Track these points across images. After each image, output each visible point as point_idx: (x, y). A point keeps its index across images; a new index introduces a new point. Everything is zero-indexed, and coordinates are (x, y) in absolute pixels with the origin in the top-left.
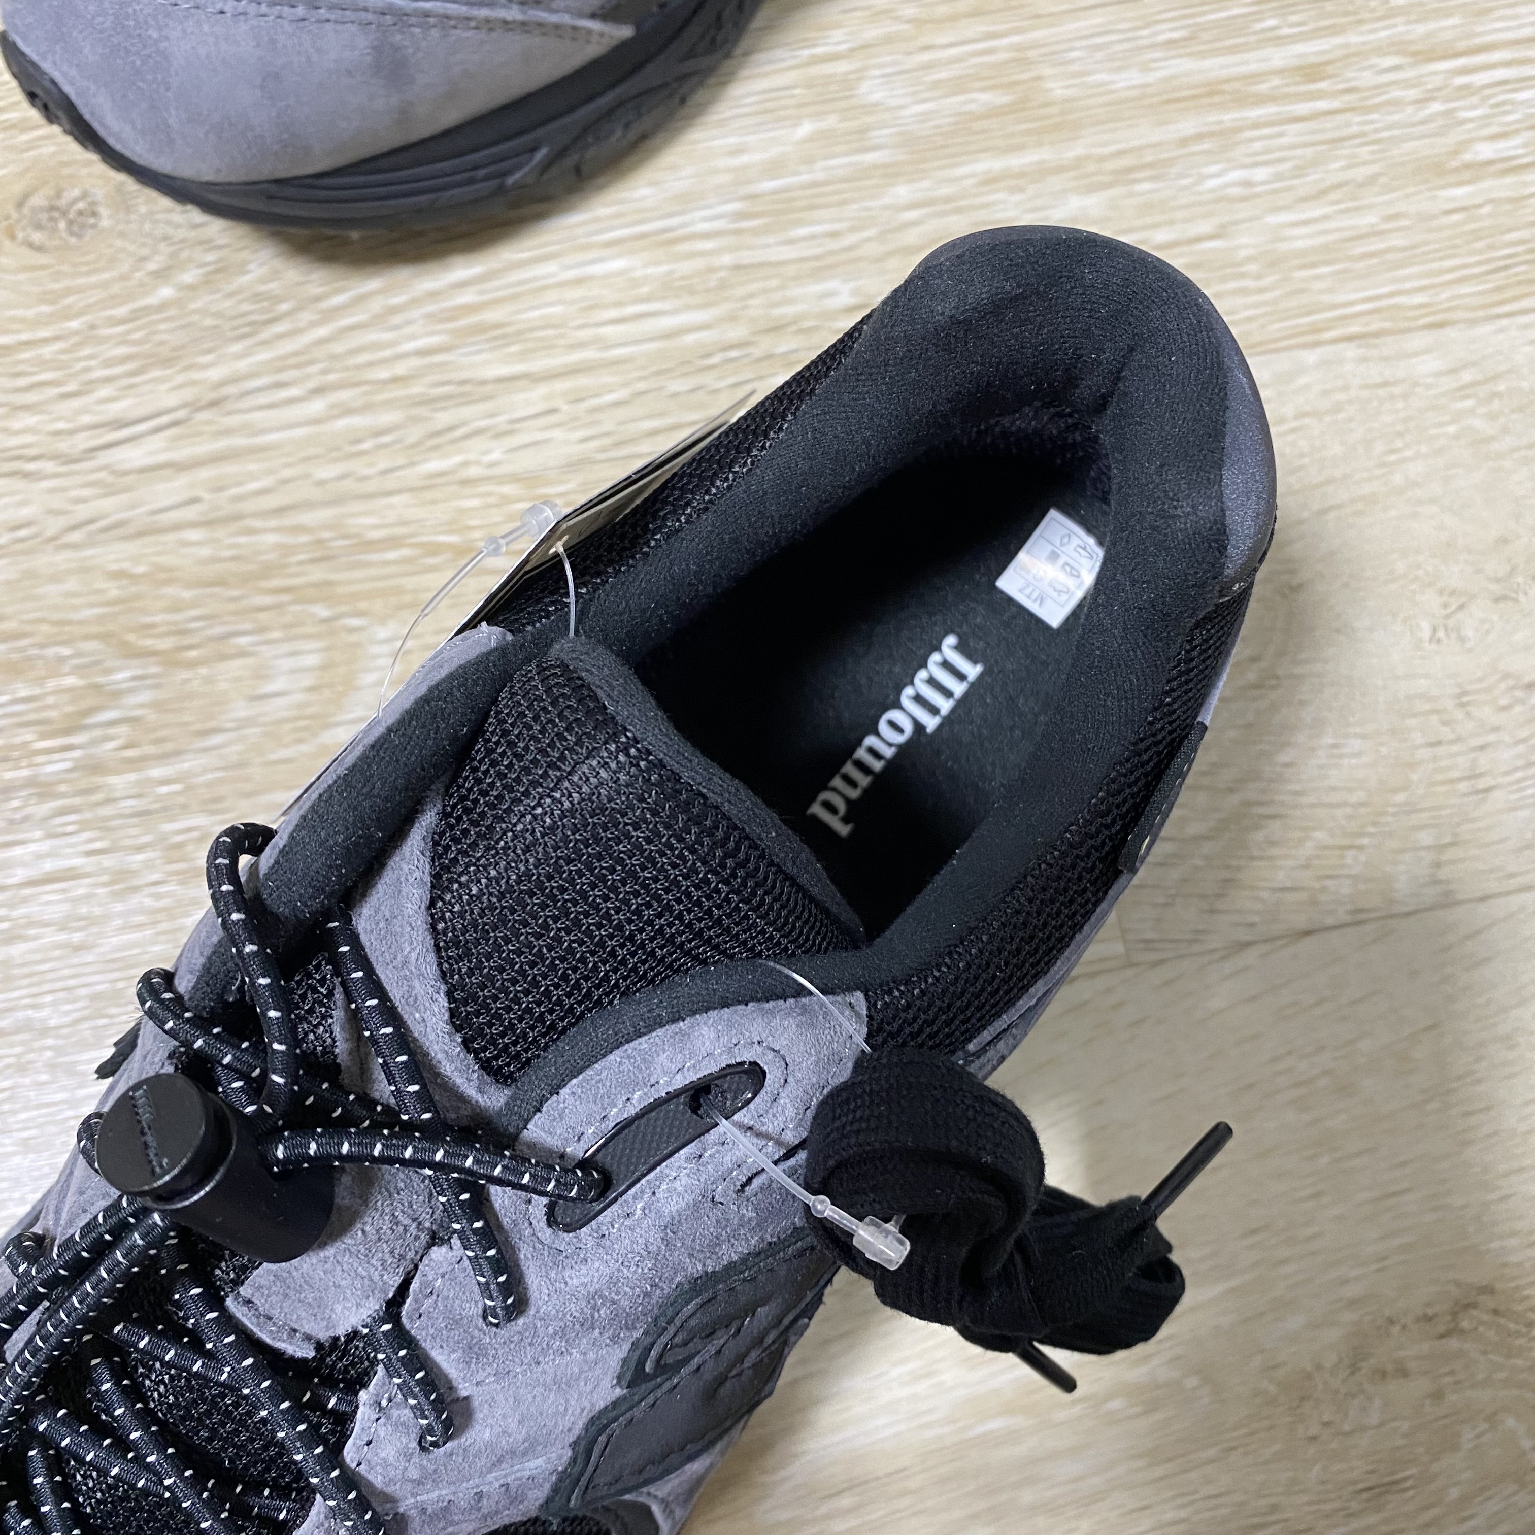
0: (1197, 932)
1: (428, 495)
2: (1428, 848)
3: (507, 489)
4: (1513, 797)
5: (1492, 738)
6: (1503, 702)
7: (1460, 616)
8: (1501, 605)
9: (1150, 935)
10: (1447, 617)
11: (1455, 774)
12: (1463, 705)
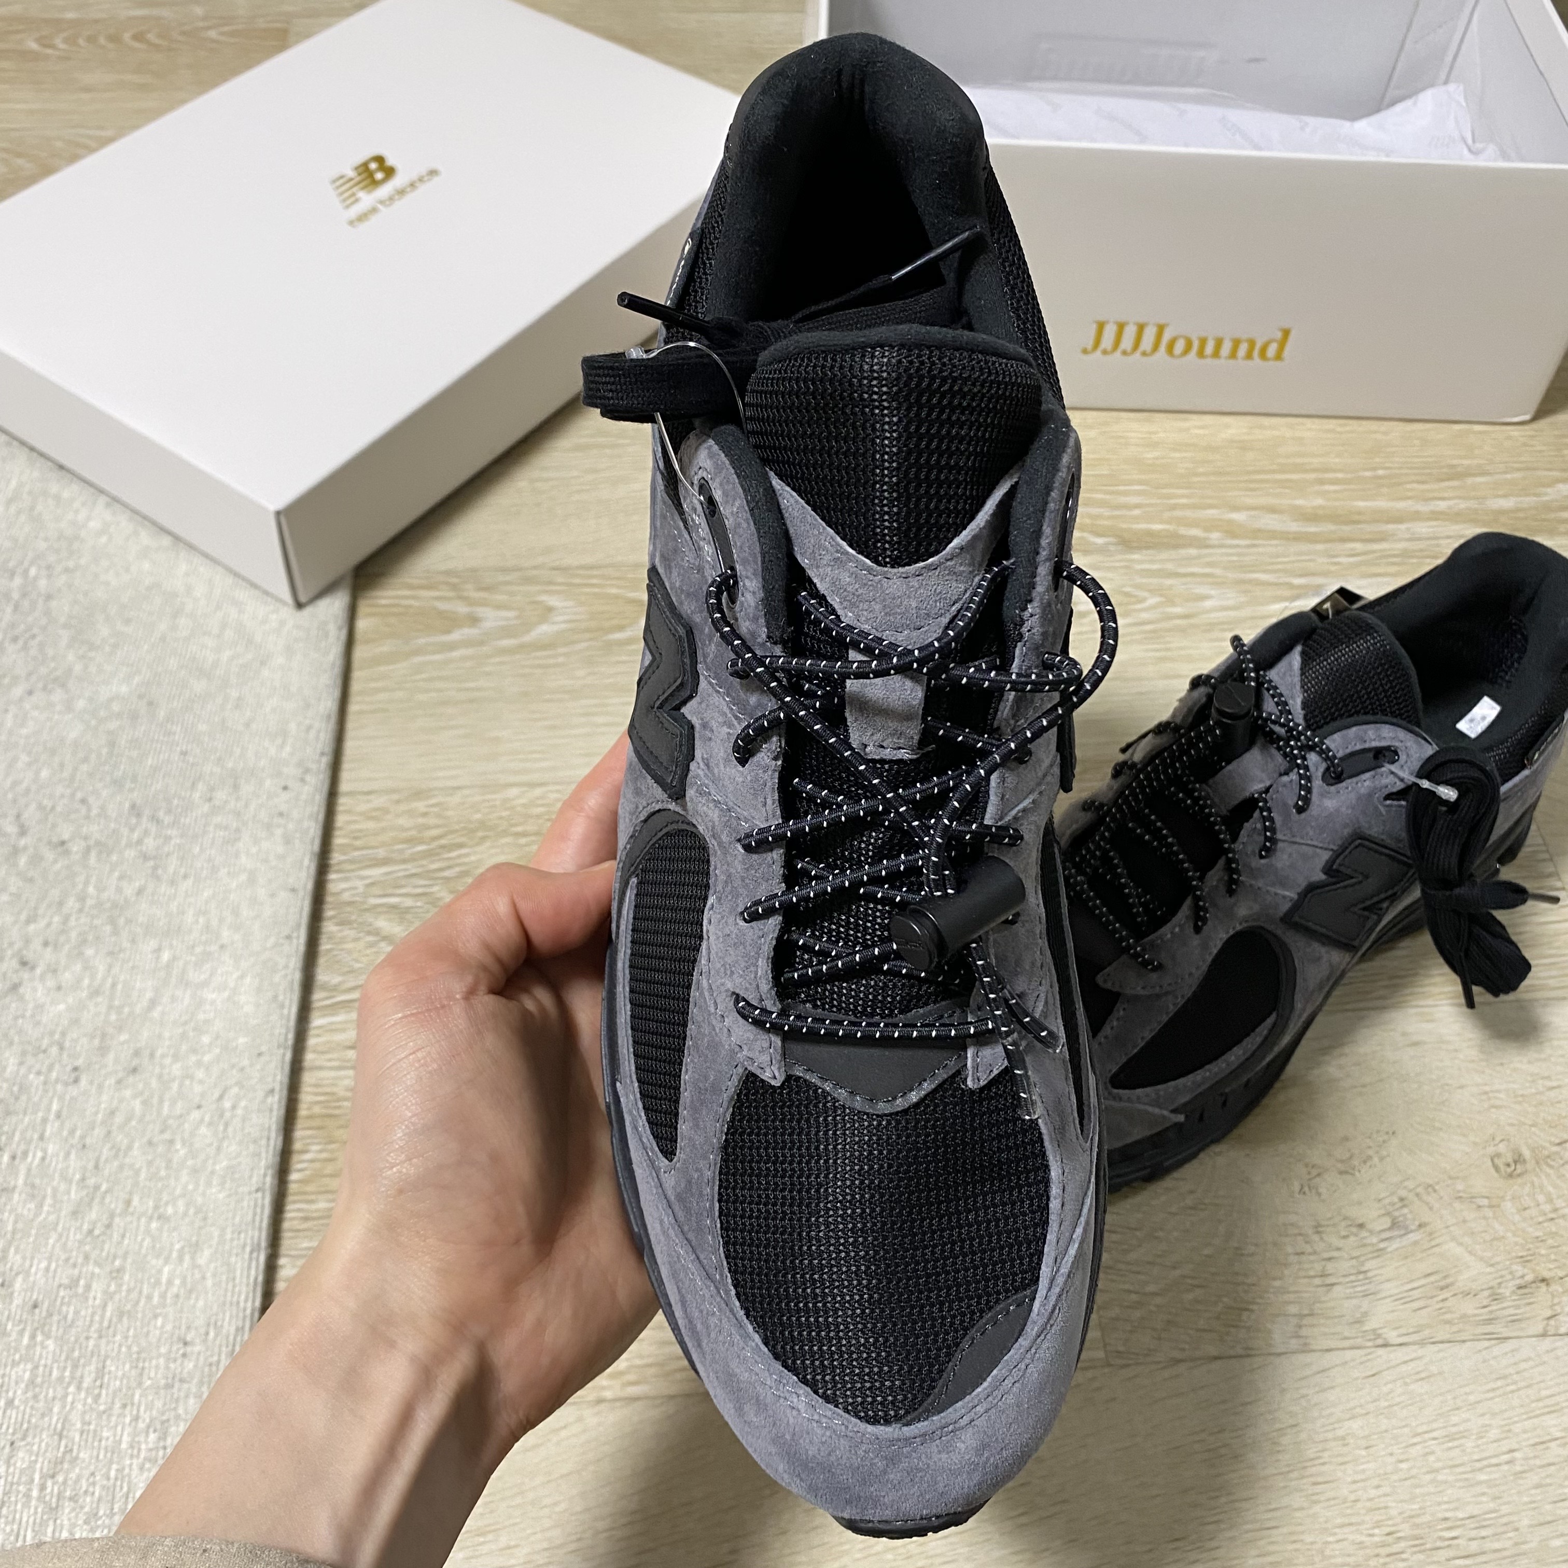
0: (1150, 1350)
2: (1295, 1315)
4: (1348, 1291)
5: (1335, 1254)
6: (1343, 1233)
7: (1318, 1179)
8: (1344, 1176)
9: (1121, 1349)
10: (1310, 1180)
11: (1312, 1273)
12: (1318, 1232)
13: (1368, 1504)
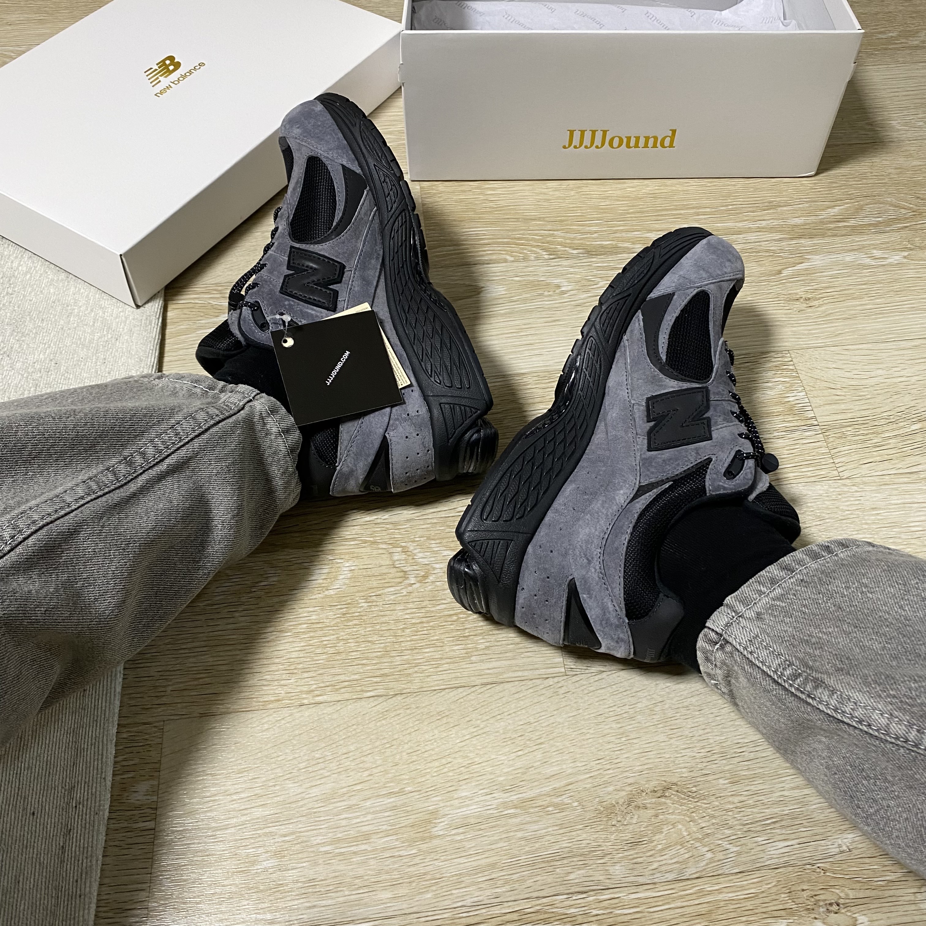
0: (588, 667)
1: (365, 527)
3: (388, 526)
9: (573, 667)
13: (699, 738)
